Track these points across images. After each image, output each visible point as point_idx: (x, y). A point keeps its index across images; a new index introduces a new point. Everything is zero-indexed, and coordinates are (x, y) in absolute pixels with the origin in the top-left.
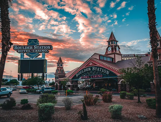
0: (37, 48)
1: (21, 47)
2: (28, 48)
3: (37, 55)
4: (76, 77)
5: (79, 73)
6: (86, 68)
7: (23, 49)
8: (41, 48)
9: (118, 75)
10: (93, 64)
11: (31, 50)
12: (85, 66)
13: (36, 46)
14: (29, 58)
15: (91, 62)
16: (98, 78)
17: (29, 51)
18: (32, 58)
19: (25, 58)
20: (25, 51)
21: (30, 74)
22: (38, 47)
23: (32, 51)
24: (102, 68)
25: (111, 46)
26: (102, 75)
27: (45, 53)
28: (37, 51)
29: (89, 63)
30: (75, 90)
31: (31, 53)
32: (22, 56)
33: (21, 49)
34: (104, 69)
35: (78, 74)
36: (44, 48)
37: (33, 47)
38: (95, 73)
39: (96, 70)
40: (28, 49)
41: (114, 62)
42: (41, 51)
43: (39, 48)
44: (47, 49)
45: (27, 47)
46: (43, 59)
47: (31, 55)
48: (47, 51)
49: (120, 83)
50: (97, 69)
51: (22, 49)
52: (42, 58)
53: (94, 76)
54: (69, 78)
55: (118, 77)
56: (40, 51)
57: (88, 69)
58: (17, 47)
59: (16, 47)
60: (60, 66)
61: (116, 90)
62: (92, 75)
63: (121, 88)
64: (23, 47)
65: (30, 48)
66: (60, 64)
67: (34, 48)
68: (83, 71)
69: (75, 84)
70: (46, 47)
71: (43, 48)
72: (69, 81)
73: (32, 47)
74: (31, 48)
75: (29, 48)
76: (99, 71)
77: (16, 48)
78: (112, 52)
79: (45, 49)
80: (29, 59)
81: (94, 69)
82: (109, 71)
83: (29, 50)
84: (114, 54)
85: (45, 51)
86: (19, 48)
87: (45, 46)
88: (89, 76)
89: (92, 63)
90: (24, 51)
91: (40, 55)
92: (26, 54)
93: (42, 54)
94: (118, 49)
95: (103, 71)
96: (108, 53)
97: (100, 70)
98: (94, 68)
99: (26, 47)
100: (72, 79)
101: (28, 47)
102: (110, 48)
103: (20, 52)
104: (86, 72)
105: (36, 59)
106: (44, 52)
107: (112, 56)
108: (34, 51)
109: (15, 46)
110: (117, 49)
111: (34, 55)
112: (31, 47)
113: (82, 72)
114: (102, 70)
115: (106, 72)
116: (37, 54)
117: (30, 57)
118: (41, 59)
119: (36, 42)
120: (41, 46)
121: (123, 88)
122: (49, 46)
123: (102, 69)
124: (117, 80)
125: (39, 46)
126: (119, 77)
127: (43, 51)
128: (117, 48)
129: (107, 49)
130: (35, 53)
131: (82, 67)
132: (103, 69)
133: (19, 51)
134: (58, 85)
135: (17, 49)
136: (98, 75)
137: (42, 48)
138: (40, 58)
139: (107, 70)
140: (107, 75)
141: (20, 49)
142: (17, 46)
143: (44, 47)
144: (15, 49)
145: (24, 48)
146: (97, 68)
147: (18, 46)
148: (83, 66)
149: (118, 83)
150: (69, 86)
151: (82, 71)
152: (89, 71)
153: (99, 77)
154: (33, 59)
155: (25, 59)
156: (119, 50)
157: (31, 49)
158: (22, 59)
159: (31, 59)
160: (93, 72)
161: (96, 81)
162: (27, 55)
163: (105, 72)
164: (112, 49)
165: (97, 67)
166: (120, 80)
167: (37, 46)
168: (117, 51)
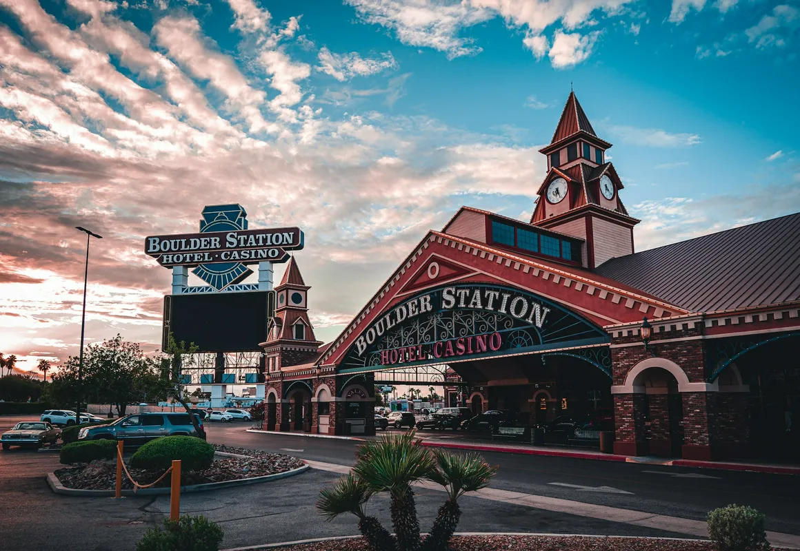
0: (239, 242)
1: (173, 241)
2: (203, 243)
3: (239, 272)
4: (357, 356)
5: (370, 334)
6: (404, 301)
7: (183, 248)
8: (254, 244)
9: (616, 326)
10: (447, 271)
11: (216, 253)
12: (403, 291)
13: (235, 235)
14: (207, 288)
15: (434, 259)
16: (475, 354)
17: (206, 259)
18: (219, 287)
19: (191, 289)
20: (192, 258)
21: (212, 355)
22: (242, 237)
23: (220, 256)
24: (502, 288)
25: (566, 172)
26: (503, 335)
27: (272, 262)
28: (237, 257)
29: (426, 267)
30: (354, 429)
31: (212, 264)
32: (179, 280)
33: (173, 249)
34: (514, 292)
35: (365, 340)
36: (269, 243)
37: (223, 242)
38: (459, 327)
39: (462, 305)
40: (203, 247)
41: (585, 265)
42: (253, 257)
43: (246, 242)
44: (281, 244)
45: (198, 241)
46: (261, 289)
47: (213, 273)
48: (281, 253)
49: (627, 387)
50: (468, 300)
51: (179, 250)
52: (257, 286)
53: (454, 343)
54: (326, 362)
55: (615, 341)
56: (250, 254)
57: (419, 306)
58: (159, 244)
59: (155, 241)
60: (291, 303)
61: (600, 435)
62: (439, 338)
63: (638, 425)
64: (183, 241)
65: (210, 243)
66: (291, 293)
67: (228, 245)
68: (393, 317)
69: (358, 398)
70: (277, 237)
71: (265, 240)
72: (324, 381)
73: (218, 239)
74: (215, 242)
75: (205, 246)
76: (478, 311)
77: (155, 247)
78: (572, 207)
79: (273, 245)
80: (206, 292)
81: (453, 301)
82: (544, 303)
83: (206, 254)
84: (588, 214)
85: (273, 253)
86: (165, 247)
87: (272, 231)
88: (425, 348)
89: (441, 262)
90: (185, 258)
91: (250, 272)
92: (194, 272)
93: (257, 266)
94: (610, 187)
95: (508, 308)
96: (551, 212)
97: (485, 302)
98: (449, 293)
99: (192, 240)
100: (339, 368)
101: (203, 239)
102: (561, 186)
103: (170, 261)
104: (408, 323)
105: (235, 291)
106: (268, 257)
107: (576, 229)
108: (226, 256)
109: (151, 240)
110: (603, 188)
111: (225, 273)
112: (213, 239)
113: (386, 325)
114: (497, 304)
115: (527, 315)
116: (237, 270)
117: (208, 282)
118: (257, 290)
119: (233, 217)
120: (255, 232)
121: (656, 421)
122: (287, 230)
123: (501, 298)
124: (608, 364)
125: (249, 233)
126: (621, 339)
127: (265, 256)
128: (605, 182)
129: (543, 192)
130: (229, 264)
131: (388, 295)
132: (506, 297)
133: (165, 259)
134: (278, 400)
135: (160, 251)
136: (474, 340)
137: (257, 241)
138: (249, 286)
139: (532, 298)
140: (533, 336)
141: (170, 250)
142: (158, 240)
143: (269, 235)
144: (151, 250)
145: (188, 243)
146: (472, 293)
147: (162, 238)
148: (393, 290)
149: (617, 389)
150: (323, 408)
151: (385, 321)
152: (423, 318)
153: (485, 348)
154: (224, 291)
155: (190, 293)
156: (615, 193)
157: (213, 247)
158: (180, 293)
159: (215, 291)
160: (445, 322)
161: (490, 384)
162: (199, 276)
163: (523, 314)
164: (574, 190)
165: (471, 286)
166: (629, 368)
167: (239, 234)
168: (602, 200)
